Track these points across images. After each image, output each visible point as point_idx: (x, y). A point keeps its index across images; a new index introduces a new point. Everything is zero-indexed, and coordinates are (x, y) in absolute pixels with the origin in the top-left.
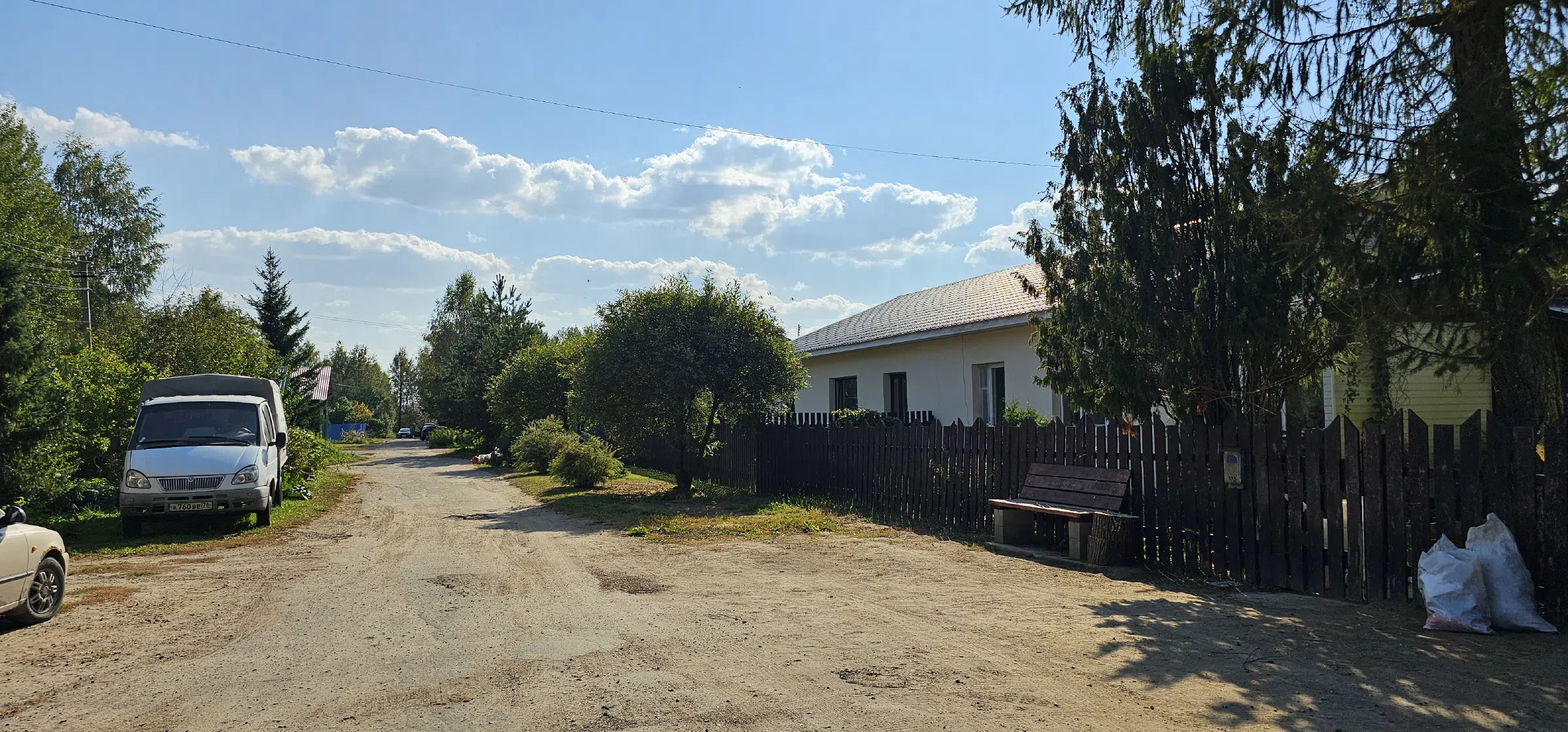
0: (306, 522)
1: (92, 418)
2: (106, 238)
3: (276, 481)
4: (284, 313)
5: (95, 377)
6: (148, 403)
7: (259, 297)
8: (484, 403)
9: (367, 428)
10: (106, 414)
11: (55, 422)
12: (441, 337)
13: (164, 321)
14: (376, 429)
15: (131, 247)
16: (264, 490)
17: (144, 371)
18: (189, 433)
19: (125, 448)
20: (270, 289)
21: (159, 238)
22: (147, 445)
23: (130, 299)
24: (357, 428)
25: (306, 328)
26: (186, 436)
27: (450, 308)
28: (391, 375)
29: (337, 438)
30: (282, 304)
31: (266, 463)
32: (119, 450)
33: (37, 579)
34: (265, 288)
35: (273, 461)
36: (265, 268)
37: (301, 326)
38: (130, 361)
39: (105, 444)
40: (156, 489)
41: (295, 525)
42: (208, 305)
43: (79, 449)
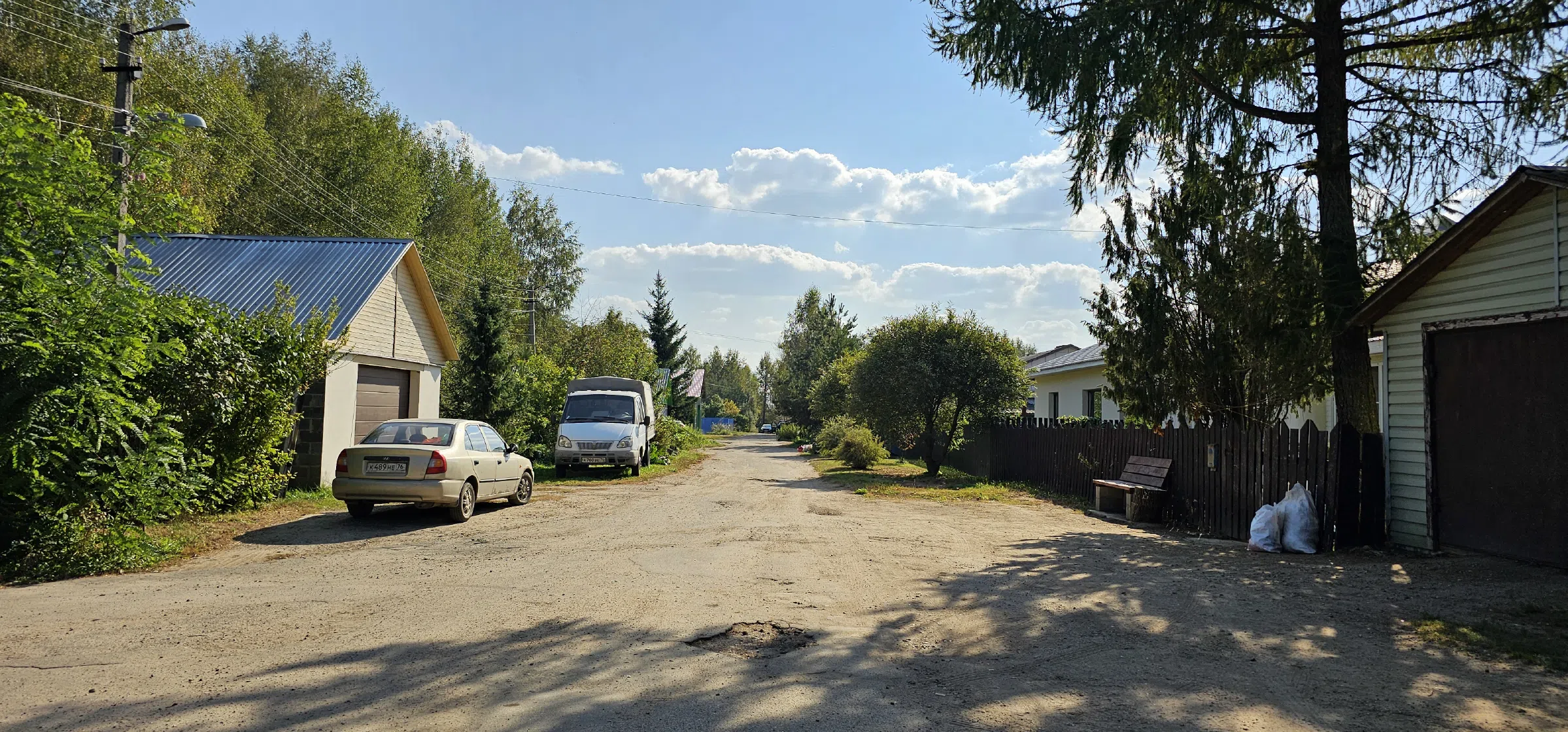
0: (662, 476)
1: (537, 404)
2: (541, 264)
3: (644, 448)
4: (667, 326)
5: (539, 375)
6: (572, 394)
7: (650, 312)
8: (807, 403)
9: (735, 422)
10: (545, 402)
11: (519, 405)
12: (791, 344)
13: (583, 334)
14: (741, 424)
15: (559, 271)
16: (636, 453)
17: (569, 373)
18: (595, 414)
19: (558, 422)
20: (658, 306)
21: (579, 263)
22: (570, 421)
23: (557, 313)
24: (725, 422)
25: (684, 338)
26: (592, 417)
27: (800, 319)
28: (758, 376)
29: (707, 429)
30: (666, 318)
31: (637, 435)
32: (555, 423)
33: (521, 482)
34: (655, 305)
35: (642, 435)
36: (655, 288)
37: (680, 336)
38: (560, 366)
39: (546, 422)
40: (575, 448)
41: (654, 477)
42: (612, 322)
43: (531, 424)
